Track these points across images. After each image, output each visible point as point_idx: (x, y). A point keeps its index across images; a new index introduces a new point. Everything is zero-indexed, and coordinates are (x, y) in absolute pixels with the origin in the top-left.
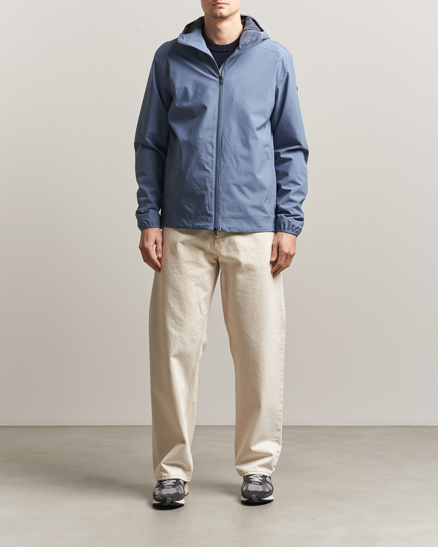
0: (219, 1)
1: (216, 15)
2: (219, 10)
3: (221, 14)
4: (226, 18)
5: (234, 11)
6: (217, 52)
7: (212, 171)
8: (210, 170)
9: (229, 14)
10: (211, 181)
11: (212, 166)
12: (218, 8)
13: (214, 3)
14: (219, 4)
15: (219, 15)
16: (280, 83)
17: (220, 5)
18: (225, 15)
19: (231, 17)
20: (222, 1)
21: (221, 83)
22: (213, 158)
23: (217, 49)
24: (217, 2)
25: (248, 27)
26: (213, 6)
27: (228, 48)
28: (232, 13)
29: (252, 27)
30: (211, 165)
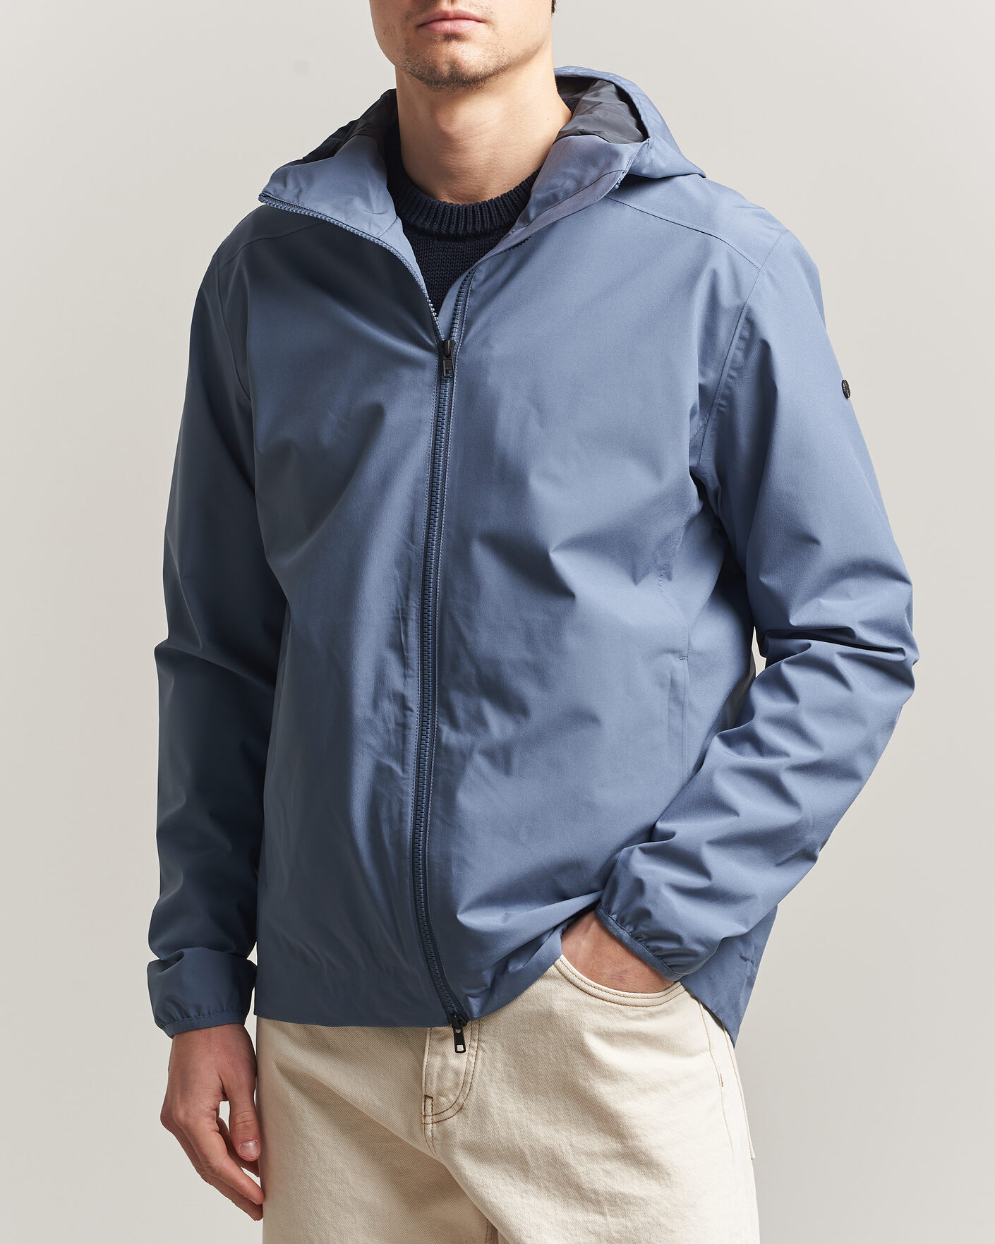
0: (445, 6)
1: (433, 69)
2: (444, 46)
3: (454, 64)
4: (481, 84)
5: (513, 49)
6: (439, 237)
7: (404, 770)
8: (397, 768)
9: (491, 65)
10: (396, 816)
11: (403, 750)
12: (439, 38)
13: (422, 18)
14: (445, 17)
15: (445, 69)
16: (734, 374)
17: (448, 26)
18: (473, 70)
19: (504, 78)
20: (461, 7)
21: (444, 375)
22: (409, 713)
23: (441, 224)
24: (436, 10)
25: (582, 121)
26: (422, 31)
27: (487, 217)
28: (505, 60)
29: (599, 121)
30: (401, 746)
